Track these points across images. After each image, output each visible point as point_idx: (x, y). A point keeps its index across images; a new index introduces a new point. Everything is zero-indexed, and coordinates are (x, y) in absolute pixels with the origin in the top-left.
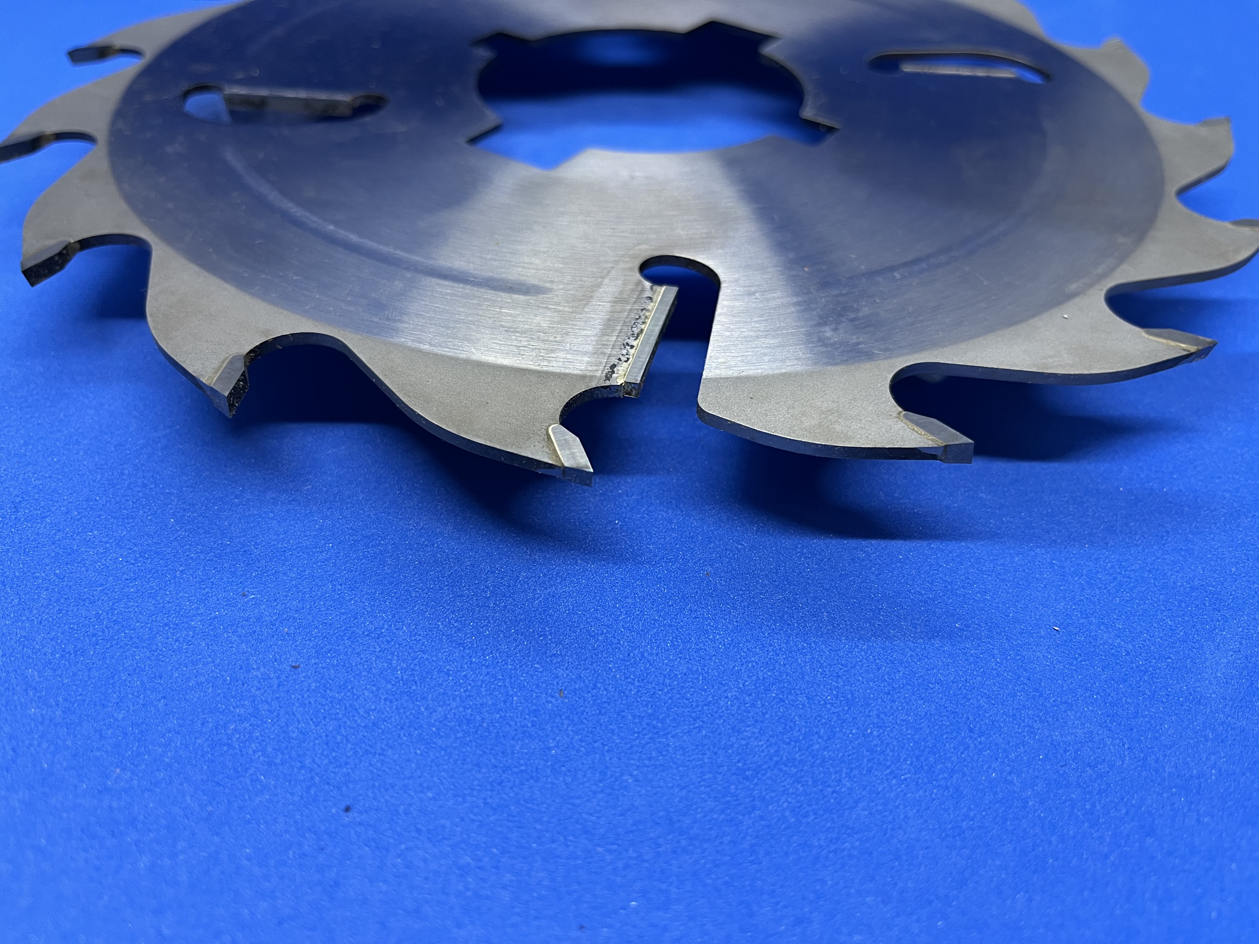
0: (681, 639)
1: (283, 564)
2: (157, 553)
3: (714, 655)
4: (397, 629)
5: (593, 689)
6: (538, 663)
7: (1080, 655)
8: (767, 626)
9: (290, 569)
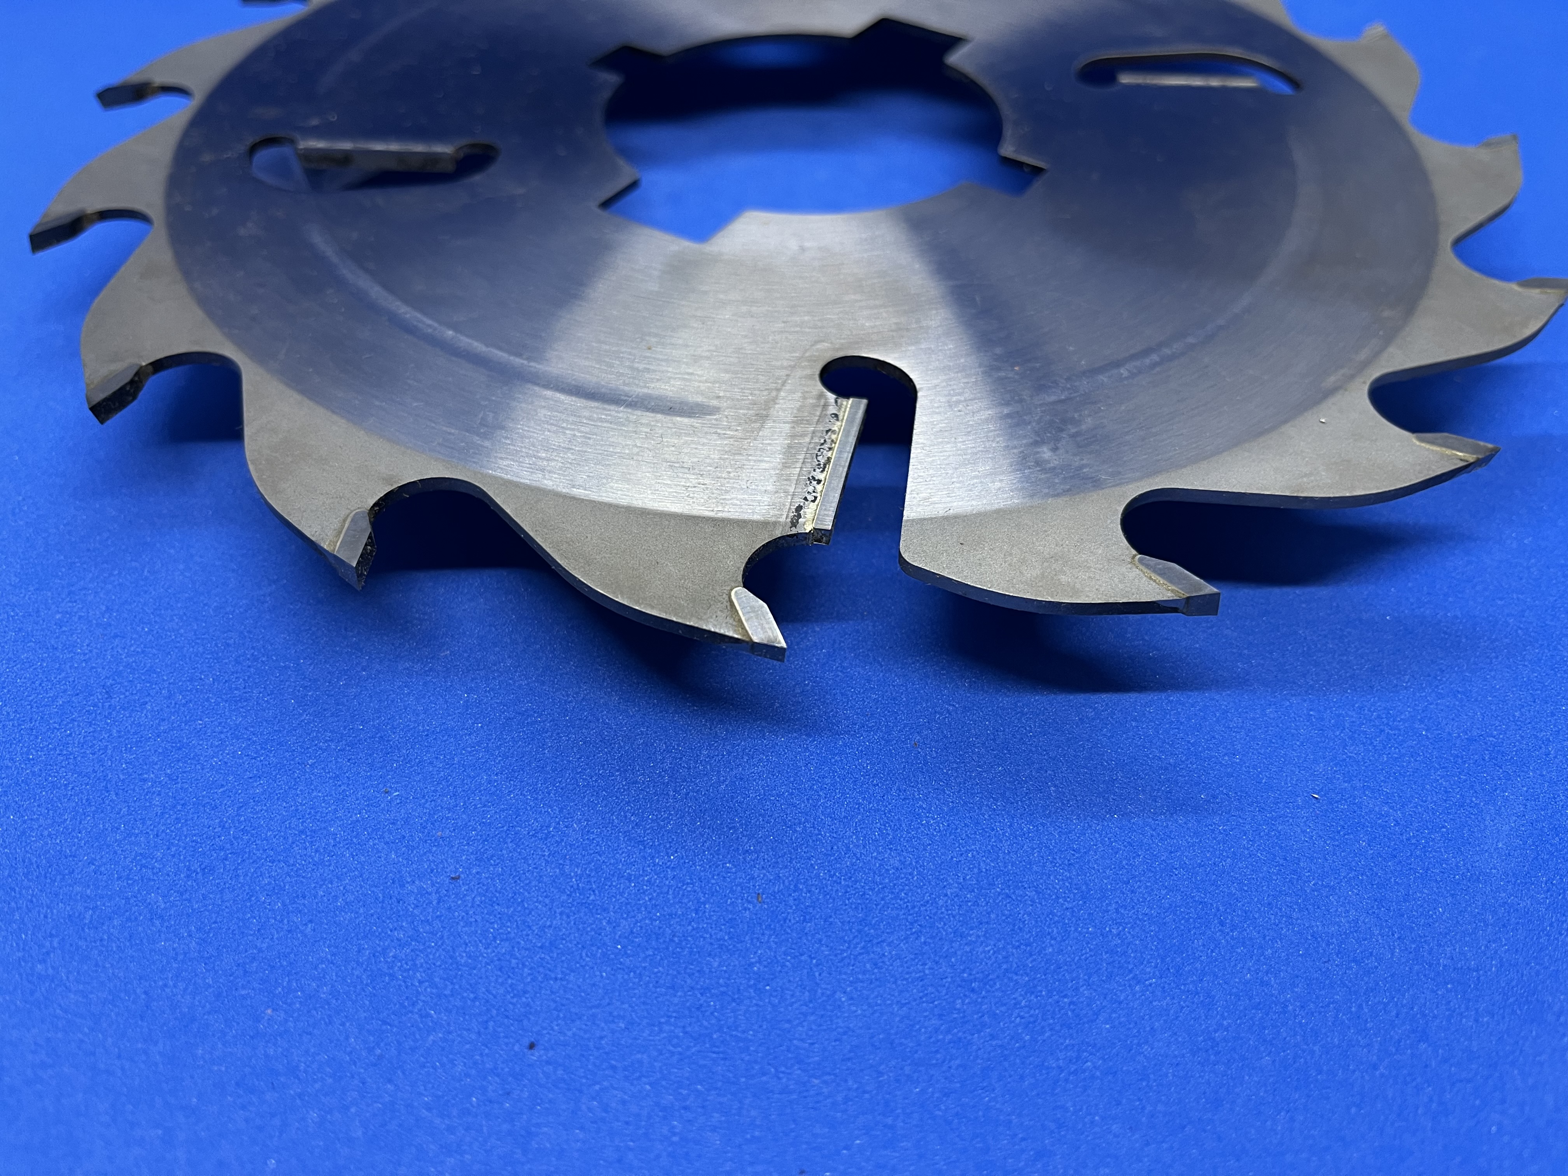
0: (890, 826)
1: (427, 752)
2: (280, 744)
3: (930, 844)
4: (566, 827)
5: (795, 891)
6: (729, 862)
7: (1343, 827)
8: (987, 805)
9: (437, 758)
